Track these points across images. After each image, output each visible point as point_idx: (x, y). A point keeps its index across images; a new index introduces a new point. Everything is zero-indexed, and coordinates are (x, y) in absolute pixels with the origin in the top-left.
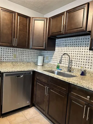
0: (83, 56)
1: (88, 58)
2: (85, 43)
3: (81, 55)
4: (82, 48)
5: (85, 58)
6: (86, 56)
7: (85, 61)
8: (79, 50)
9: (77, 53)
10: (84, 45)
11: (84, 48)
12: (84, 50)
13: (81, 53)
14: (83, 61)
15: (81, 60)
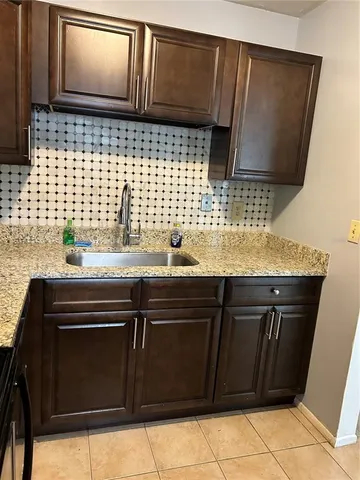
0: (167, 188)
1: (182, 196)
2: (169, 148)
3: (160, 187)
4: (161, 163)
5: (174, 196)
6: (174, 188)
7: (174, 204)
8: (153, 171)
9: (145, 178)
10: (169, 156)
11: (168, 164)
12: (168, 172)
13: (160, 179)
14: (167, 203)
15: (159, 203)
